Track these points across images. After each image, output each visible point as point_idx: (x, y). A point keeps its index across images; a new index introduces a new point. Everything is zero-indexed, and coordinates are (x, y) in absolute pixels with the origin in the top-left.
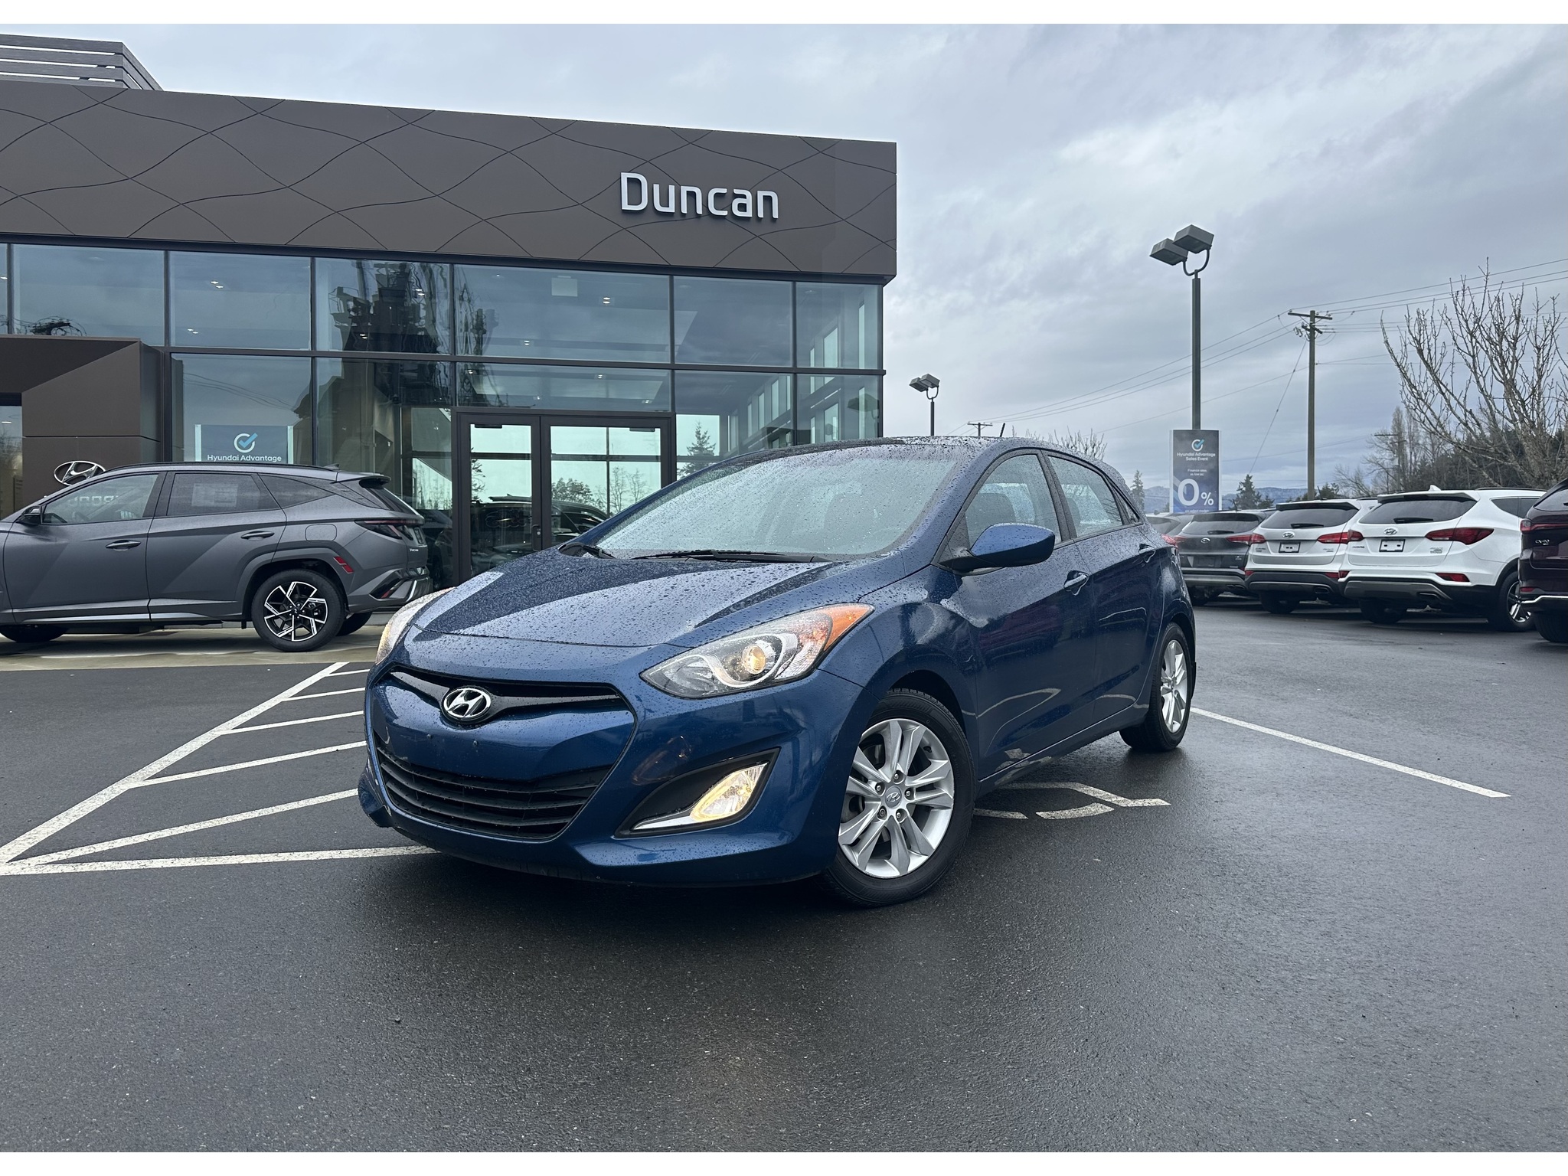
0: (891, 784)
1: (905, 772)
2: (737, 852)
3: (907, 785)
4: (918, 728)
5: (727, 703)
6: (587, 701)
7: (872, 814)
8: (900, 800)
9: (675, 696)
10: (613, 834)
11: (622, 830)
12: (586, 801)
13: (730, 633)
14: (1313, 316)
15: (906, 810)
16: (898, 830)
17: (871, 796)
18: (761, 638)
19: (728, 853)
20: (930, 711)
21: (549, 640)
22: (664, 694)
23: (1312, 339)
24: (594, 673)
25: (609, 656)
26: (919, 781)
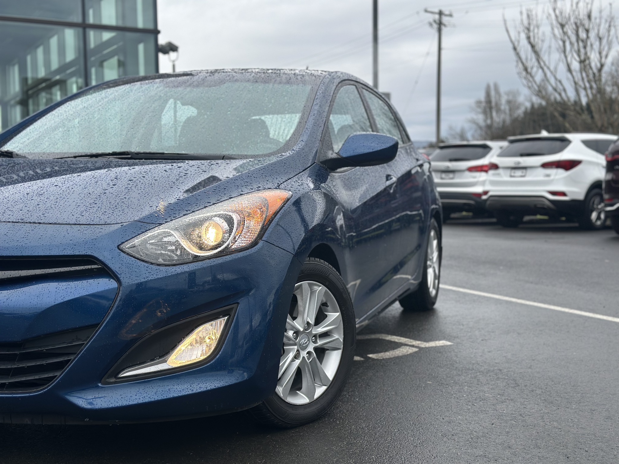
0: (303, 332)
1: (312, 322)
2: (209, 388)
3: (314, 332)
4: (321, 288)
5: (196, 268)
6: (70, 271)
7: (291, 355)
8: (309, 343)
9: (152, 264)
10: (100, 382)
11: (108, 378)
12: (75, 356)
13: (189, 212)
14: (441, 13)
15: (313, 352)
16: (308, 367)
17: (291, 342)
18: (215, 216)
19: (202, 390)
20: (329, 274)
21: (20, 221)
22: (142, 262)
23: (440, 31)
24: (74, 247)
25: (85, 232)
26: (321, 329)
